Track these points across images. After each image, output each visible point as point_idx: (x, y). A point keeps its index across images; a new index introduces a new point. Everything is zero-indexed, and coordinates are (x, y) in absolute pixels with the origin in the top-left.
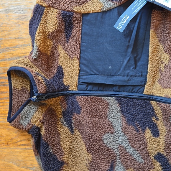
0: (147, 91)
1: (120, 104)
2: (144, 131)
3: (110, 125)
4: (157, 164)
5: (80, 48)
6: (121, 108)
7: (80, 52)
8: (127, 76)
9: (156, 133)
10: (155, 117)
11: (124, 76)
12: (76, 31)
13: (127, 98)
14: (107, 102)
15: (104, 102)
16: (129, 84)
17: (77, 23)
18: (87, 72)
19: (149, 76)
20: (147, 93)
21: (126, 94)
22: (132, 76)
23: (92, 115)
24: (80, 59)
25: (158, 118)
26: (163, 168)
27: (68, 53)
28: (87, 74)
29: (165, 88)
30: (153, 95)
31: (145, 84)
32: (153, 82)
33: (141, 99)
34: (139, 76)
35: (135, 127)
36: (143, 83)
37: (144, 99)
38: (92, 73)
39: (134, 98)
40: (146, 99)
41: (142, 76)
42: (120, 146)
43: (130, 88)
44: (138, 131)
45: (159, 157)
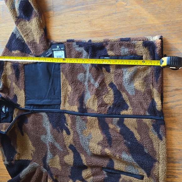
0: (62, 108)
1: (48, 116)
2: (62, 132)
3: (44, 129)
4: (70, 151)
5: (24, 84)
6: (49, 119)
7: (25, 86)
8: (50, 99)
9: (68, 133)
10: (66, 124)
11: (49, 99)
12: (22, 74)
13: (52, 112)
14: (42, 116)
15: (40, 116)
16: (52, 104)
17: (21, 70)
18: (29, 98)
19: (62, 99)
20: (62, 109)
21: (51, 110)
22: (53, 99)
23: (34, 124)
24: (25, 90)
25: (67, 124)
26: (74, 153)
27: (19, 87)
28: (29, 99)
29: (71, 106)
30: (65, 110)
31: (60, 104)
32: (65, 102)
33: (59, 113)
34: (57, 99)
35: (58, 129)
36: (59, 103)
37: (61, 113)
38: (32, 98)
39: (55, 113)
40: (62, 113)
41: (58, 98)
42: (49, 142)
43: (53, 106)
44: (59, 132)
45: (71, 147)
